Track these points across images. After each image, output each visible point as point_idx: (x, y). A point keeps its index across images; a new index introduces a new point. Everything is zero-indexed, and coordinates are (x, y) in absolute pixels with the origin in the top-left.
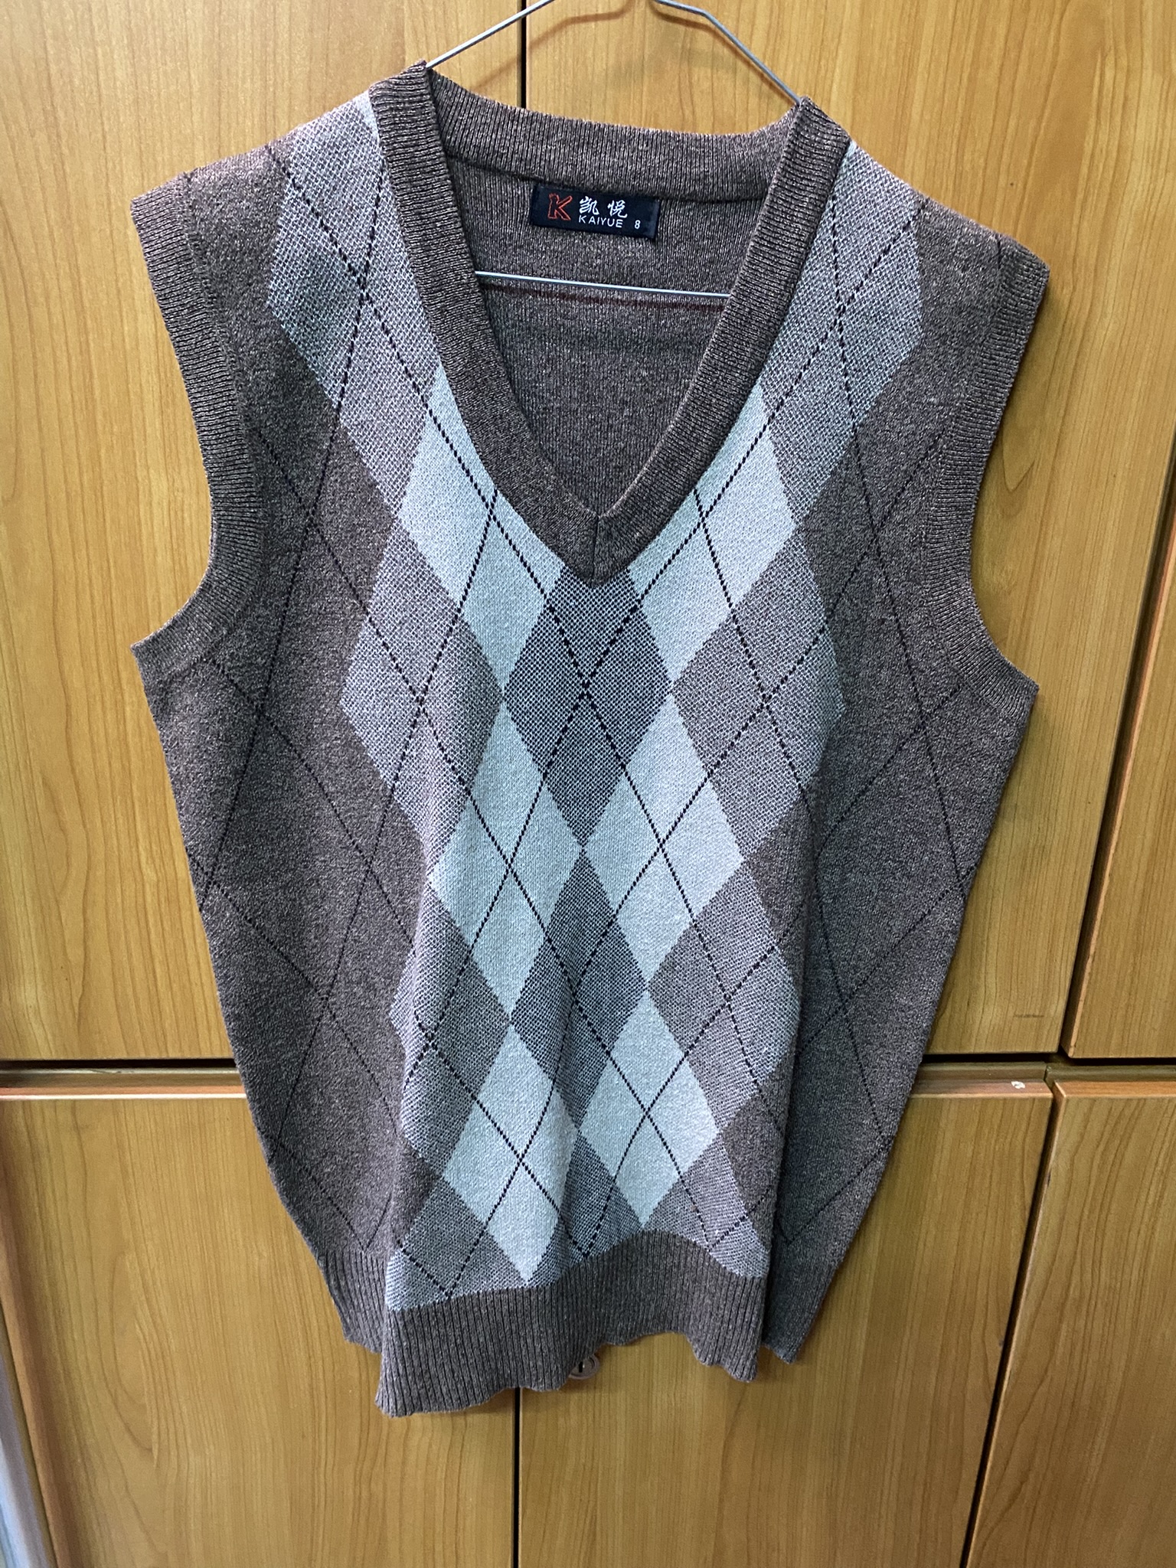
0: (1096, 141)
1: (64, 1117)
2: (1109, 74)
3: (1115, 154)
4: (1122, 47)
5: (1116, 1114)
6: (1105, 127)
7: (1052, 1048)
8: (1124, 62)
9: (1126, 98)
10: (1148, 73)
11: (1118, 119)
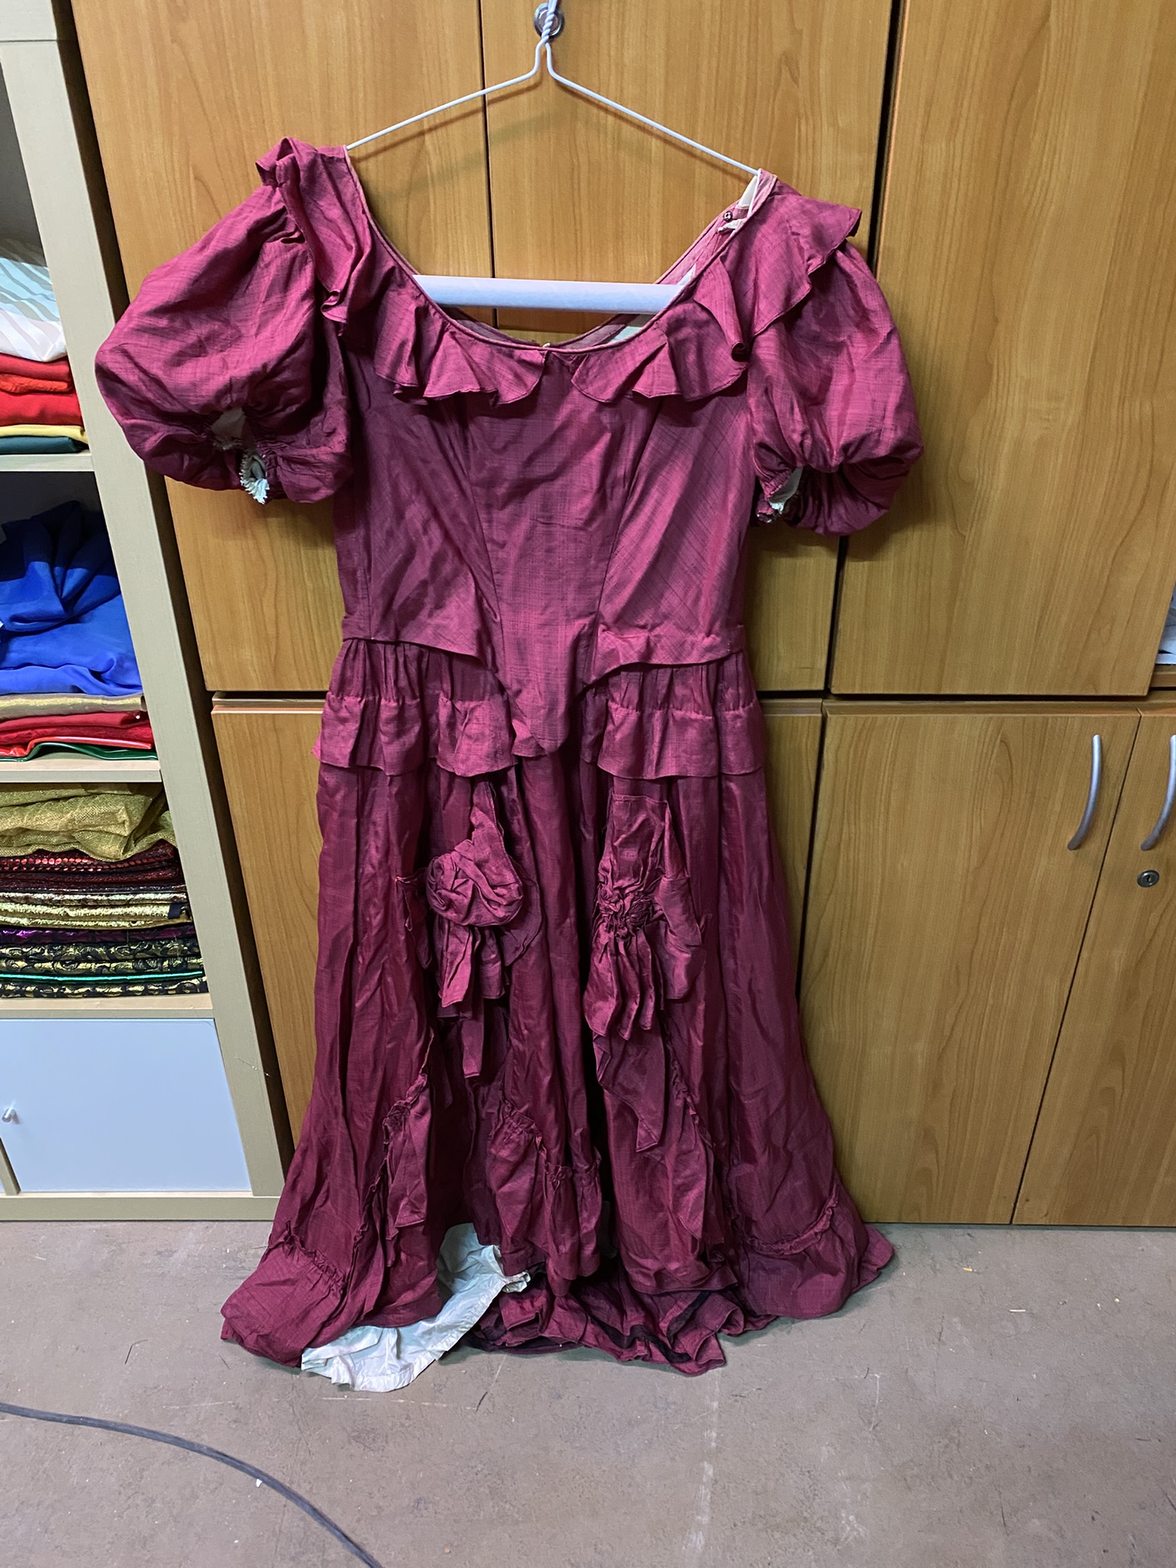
0: (799, 165)
1: (268, 723)
2: (803, 128)
3: (810, 171)
4: (809, 113)
5: (859, 727)
6: (804, 156)
7: (820, 686)
8: (811, 122)
9: (814, 142)
10: (825, 127)
11: (810, 152)
